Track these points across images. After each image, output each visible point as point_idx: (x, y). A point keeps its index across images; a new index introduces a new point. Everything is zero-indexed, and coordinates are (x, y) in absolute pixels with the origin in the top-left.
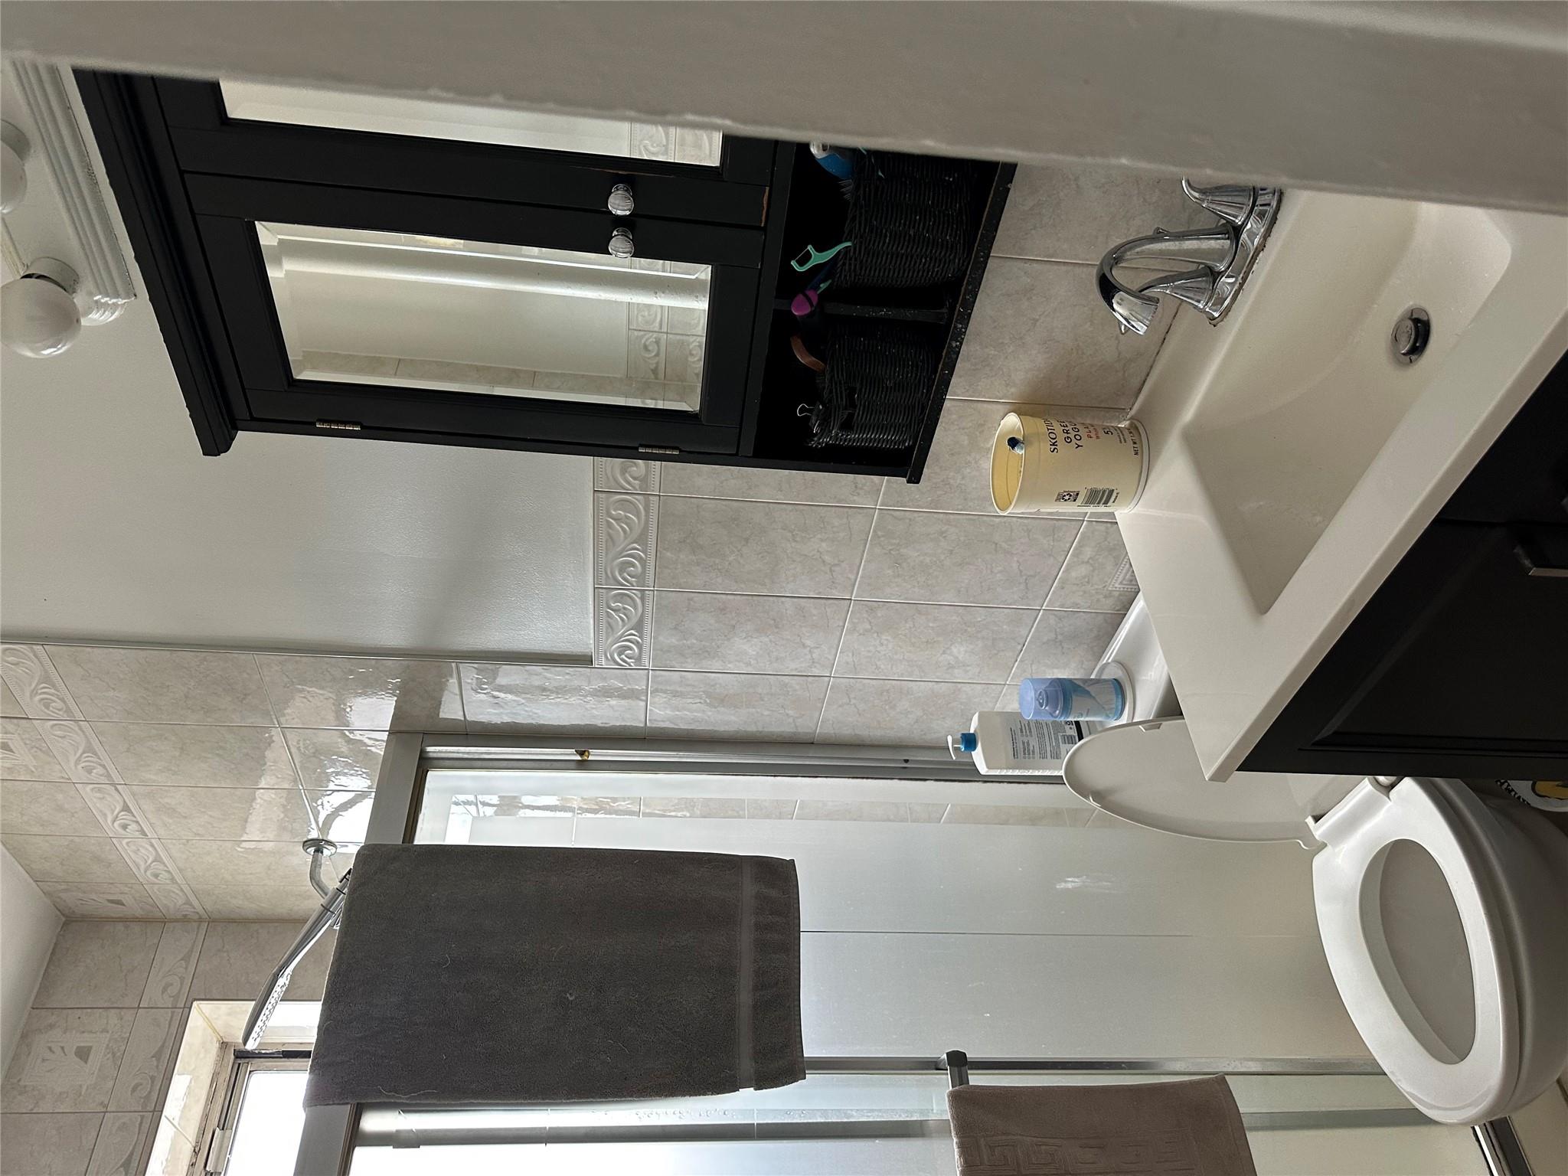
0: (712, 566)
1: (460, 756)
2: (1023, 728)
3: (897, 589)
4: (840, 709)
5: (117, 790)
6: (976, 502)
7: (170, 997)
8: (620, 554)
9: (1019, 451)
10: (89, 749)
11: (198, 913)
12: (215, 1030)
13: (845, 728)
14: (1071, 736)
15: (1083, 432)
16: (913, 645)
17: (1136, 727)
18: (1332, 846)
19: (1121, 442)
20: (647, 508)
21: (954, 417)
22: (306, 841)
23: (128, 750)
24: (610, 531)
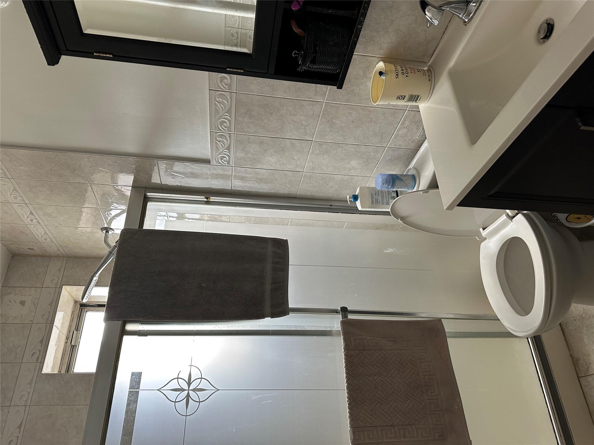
0: (257, 124)
1: (160, 197)
2: (376, 193)
3: (331, 137)
4: (307, 185)
5: (27, 206)
6: (364, 100)
7: (54, 284)
8: (220, 118)
9: (383, 77)
10: (15, 190)
11: (63, 254)
12: (72, 296)
13: (309, 192)
14: (394, 196)
15: (409, 71)
16: (336, 160)
17: (419, 192)
18: (489, 239)
19: (424, 75)
20: (231, 98)
21: (358, 62)
22: (102, 228)
23: (30, 191)
24: (216, 107)
